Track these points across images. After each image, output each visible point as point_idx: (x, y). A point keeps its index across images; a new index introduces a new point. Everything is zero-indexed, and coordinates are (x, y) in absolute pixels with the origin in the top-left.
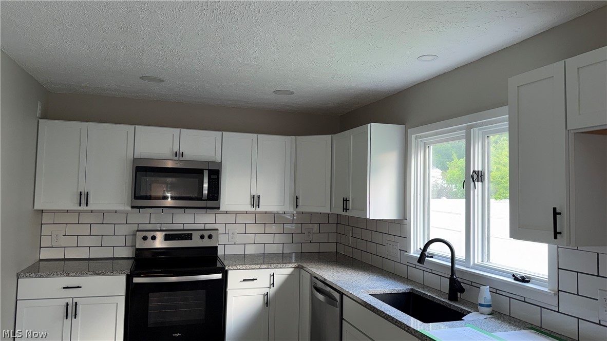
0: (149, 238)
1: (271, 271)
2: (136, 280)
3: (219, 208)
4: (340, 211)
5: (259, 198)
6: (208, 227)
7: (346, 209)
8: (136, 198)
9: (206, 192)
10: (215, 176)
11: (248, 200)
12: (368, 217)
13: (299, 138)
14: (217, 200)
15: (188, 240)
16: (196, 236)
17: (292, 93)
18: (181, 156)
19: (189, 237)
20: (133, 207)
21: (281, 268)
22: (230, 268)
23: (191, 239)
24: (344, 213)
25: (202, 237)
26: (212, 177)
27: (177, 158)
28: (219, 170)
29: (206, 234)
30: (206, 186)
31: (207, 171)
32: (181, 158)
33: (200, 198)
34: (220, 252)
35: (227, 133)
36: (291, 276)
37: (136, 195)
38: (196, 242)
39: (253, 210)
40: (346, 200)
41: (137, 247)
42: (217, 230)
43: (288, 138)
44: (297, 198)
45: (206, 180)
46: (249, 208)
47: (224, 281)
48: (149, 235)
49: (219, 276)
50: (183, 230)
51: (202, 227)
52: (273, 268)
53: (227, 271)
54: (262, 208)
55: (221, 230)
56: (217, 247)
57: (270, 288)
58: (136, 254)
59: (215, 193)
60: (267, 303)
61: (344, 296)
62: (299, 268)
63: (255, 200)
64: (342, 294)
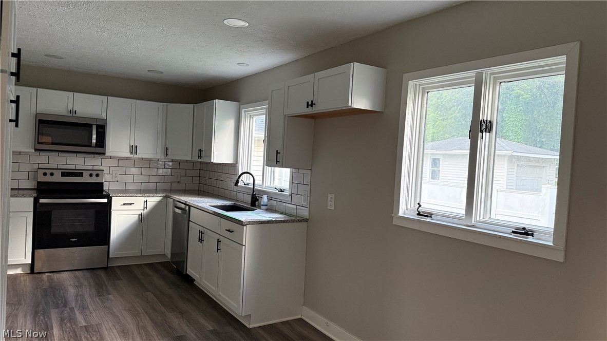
0: (48, 174)
1: (145, 199)
2: (41, 201)
3: (104, 154)
4: (197, 159)
5: (137, 147)
6: (95, 168)
7: (200, 157)
8: (39, 143)
9: (94, 141)
10: (102, 130)
11: (128, 149)
12: (212, 161)
13: (169, 104)
14: (103, 147)
15: (79, 176)
16: (86, 174)
17: (162, 73)
18: (74, 113)
19: (81, 175)
20: (36, 150)
21: (152, 197)
22: (113, 195)
23: (82, 176)
24: (200, 160)
25: (91, 175)
26: (100, 130)
27: (71, 115)
28: (104, 126)
29: (94, 173)
30: (94, 137)
31: (95, 126)
32: (74, 115)
33: (90, 146)
34: (105, 187)
35: (111, 97)
36: (160, 202)
37: (39, 141)
38: (86, 179)
39: (132, 156)
40: (201, 151)
41: (39, 181)
42: (103, 170)
43: (161, 104)
44: (167, 149)
45: (94, 132)
46: (128, 155)
47: (109, 204)
48: (48, 172)
49: (105, 200)
50: (75, 170)
51: (91, 168)
52: (146, 197)
53: (111, 198)
54: (139, 155)
55: (106, 171)
56: (103, 183)
57: (144, 210)
58: (37, 186)
59: (101, 142)
60: (141, 220)
61: (191, 207)
62: (166, 197)
63: (134, 149)
64: (190, 206)
